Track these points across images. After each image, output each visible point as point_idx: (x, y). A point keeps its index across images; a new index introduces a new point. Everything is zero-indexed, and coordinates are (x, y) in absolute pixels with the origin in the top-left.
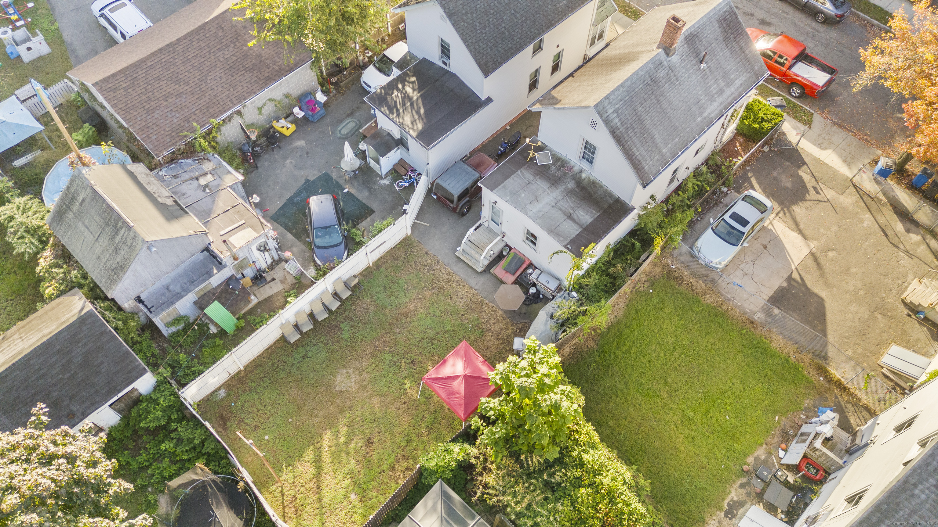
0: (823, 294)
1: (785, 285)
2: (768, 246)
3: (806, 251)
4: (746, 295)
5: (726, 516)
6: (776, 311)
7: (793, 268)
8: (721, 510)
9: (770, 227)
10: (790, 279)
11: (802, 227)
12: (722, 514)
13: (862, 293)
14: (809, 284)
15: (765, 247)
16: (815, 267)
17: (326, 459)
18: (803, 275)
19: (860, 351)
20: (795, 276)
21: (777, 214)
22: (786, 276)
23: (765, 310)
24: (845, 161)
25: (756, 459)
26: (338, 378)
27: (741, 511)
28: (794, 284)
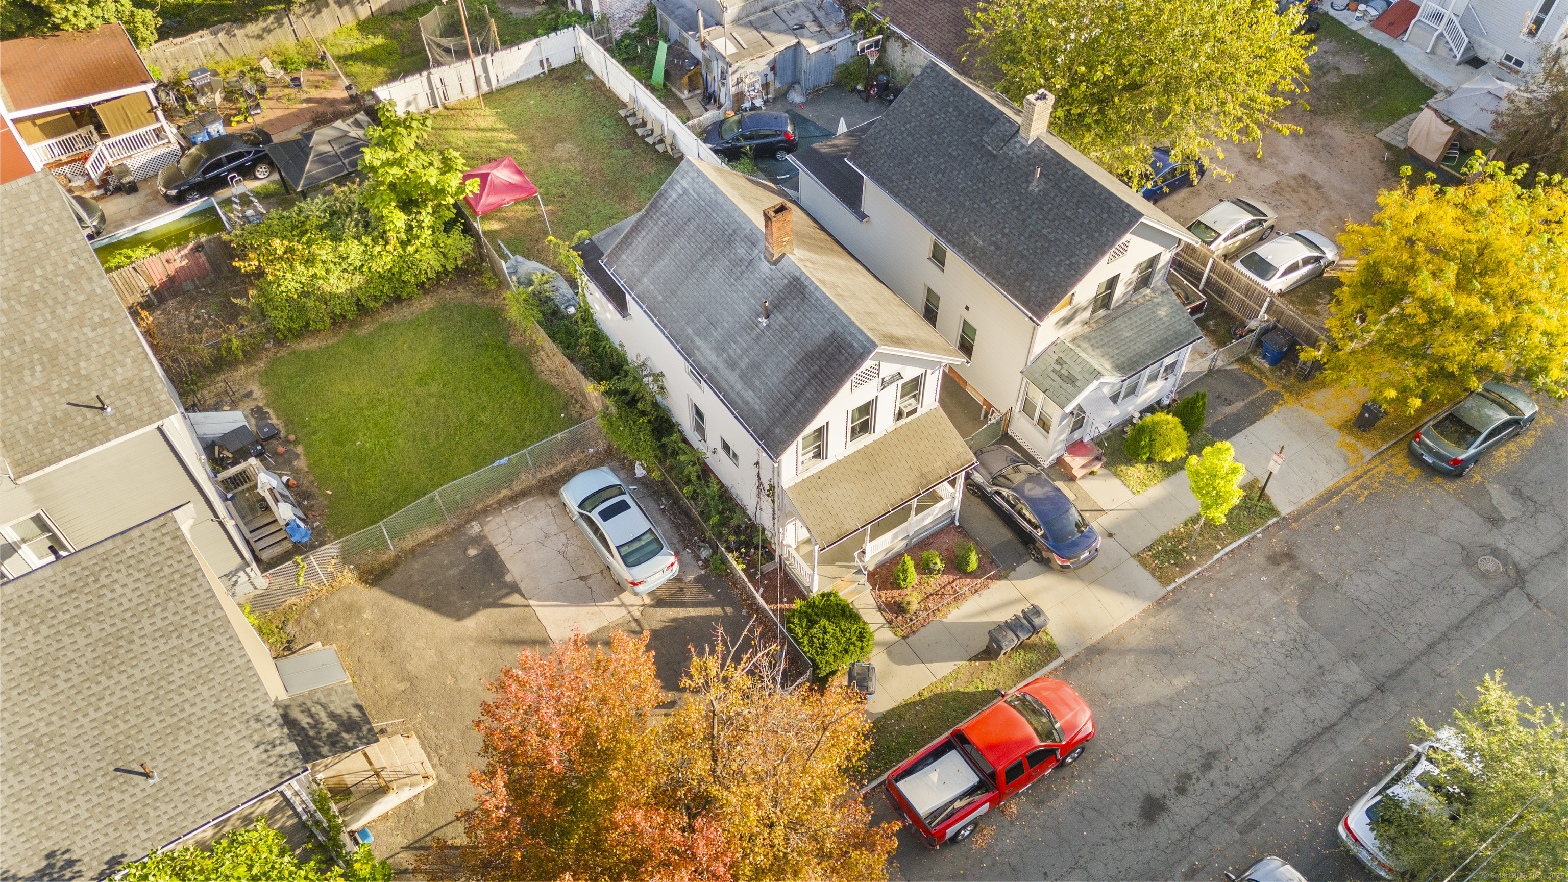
0: (473, 624)
1: (508, 578)
2: (582, 583)
4: (513, 524)
5: (257, 407)
6: (472, 552)
7: (532, 602)
8: (267, 405)
9: (616, 601)
10: (514, 588)
12: (261, 404)
13: (449, 681)
14: (496, 611)
15: (582, 578)
16: (523, 635)
17: (490, 134)
18: (514, 610)
19: (363, 631)
20: (515, 599)
21: (636, 620)
22: (522, 586)
23: (479, 540)
25: (297, 456)
26: (570, 146)
28: (505, 591)
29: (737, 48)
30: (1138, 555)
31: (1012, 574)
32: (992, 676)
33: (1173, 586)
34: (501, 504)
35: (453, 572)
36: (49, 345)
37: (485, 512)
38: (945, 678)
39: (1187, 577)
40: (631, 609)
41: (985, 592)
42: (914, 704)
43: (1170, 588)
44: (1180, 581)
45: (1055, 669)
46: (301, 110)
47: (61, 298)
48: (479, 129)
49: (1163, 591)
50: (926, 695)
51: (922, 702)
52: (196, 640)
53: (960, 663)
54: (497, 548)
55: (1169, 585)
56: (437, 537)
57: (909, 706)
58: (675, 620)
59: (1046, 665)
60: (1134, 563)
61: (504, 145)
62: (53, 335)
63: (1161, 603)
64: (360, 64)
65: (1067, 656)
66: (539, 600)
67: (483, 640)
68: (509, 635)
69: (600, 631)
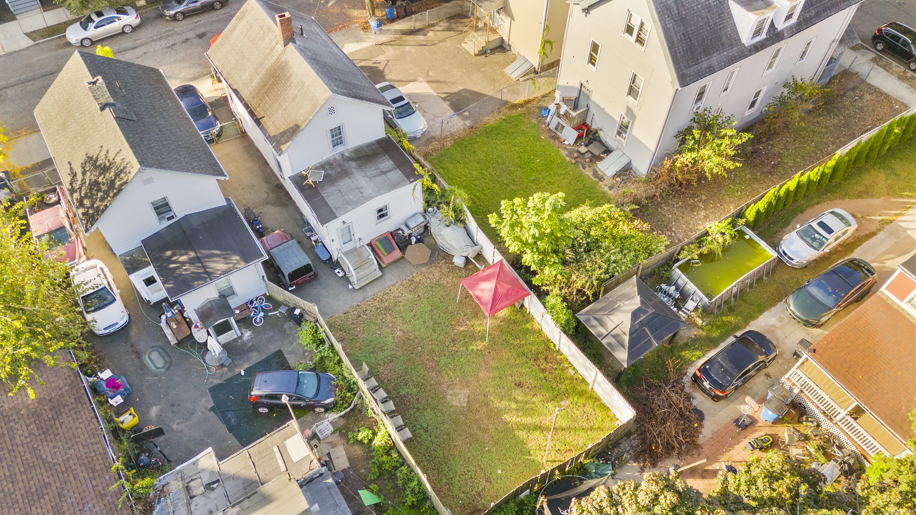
0: (460, 88)
1: (448, 103)
2: (414, 101)
3: (426, 84)
5: (602, 181)
6: (466, 113)
7: (436, 94)
8: (597, 183)
10: (444, 99)
11: (404, 80)
12: (601, 183)
14: (450, 91)
15: (415, 103)
16: (439, 84)
17: (528, 420)
18: (443, 92)
20: (443, 96)
22: (441, 100)
23: (465, 118)
24: (358, 42)
25: (567, 156)
26: (454, 403)
27: (600, 173)
28: (448, 98)
29: (285, 446)
35: (473, 106)
37: (464, 130)
66: (433, 95)
67: (454, 83)
68: (443, 84)
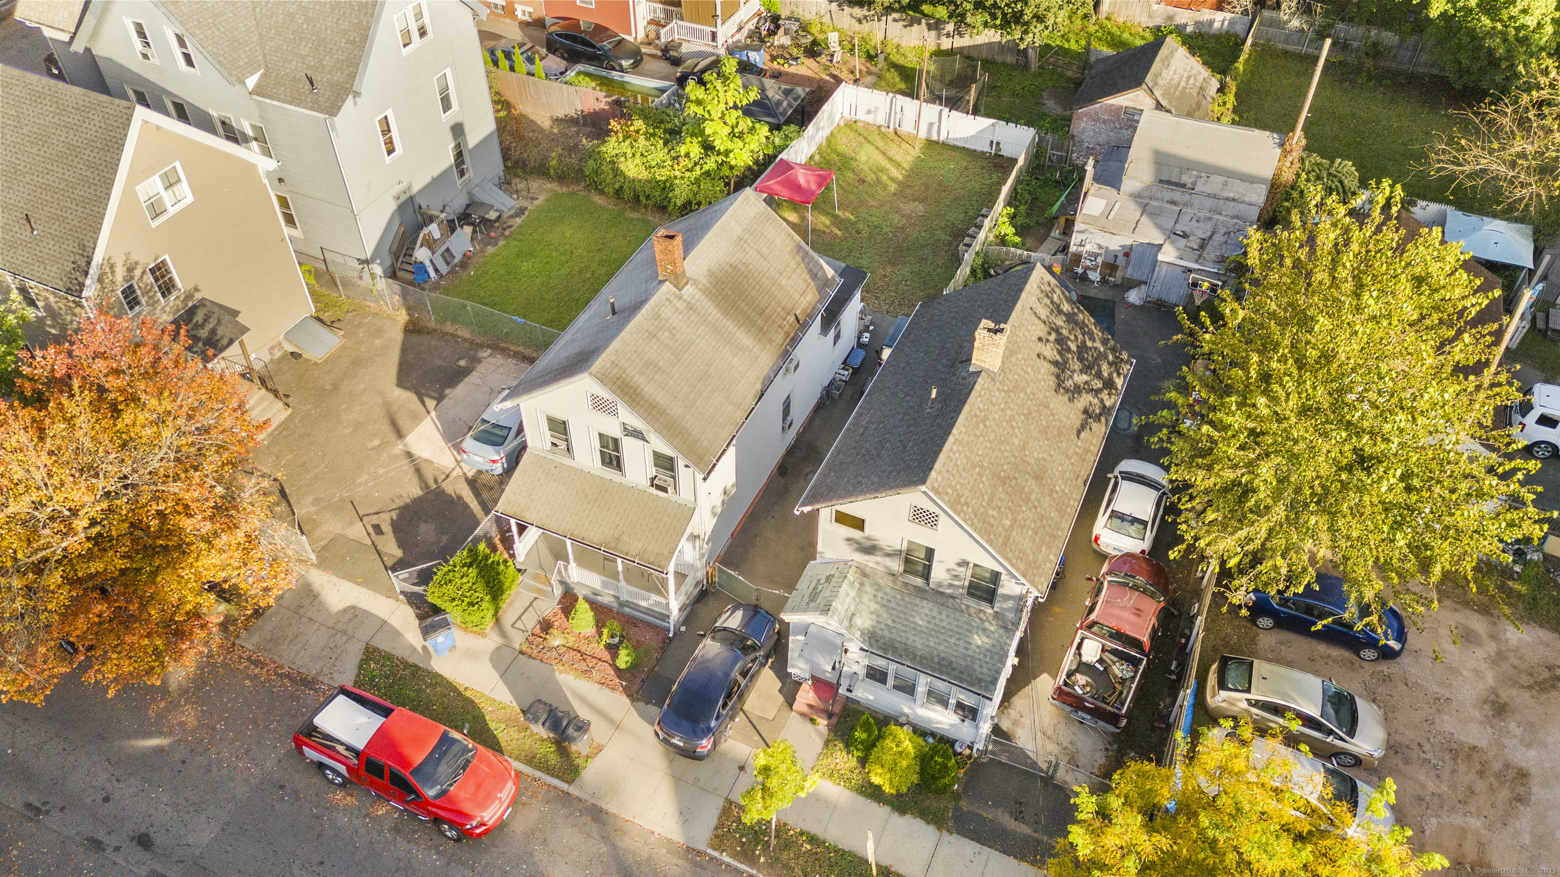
0: (398, 393)
1: (447, 391)
3: (411, 438)
4: (501, 370)
5: (526, 207)
6: (462, 363)
7: (433, 414)
9: (460, 457)
10: (440, 399)
12: (529, 208)
14: (415, 399)
16: (401, 422)
18: (421, 407)
20: (431, 403)
21: (448, 476)
22: (445, 401)
23: (475, 360)
28: (436, 395)
29: (1102, 214)
30: (731, 803)
31: (641, 704)
32: (515, 735)
33: (716, 854)
34: (516, 355)
35: (439, 362)
36: (323, 36)
37: (504, 351)
38: (494, 700)
39: (735, 863)
40: (458, 469)
41: (606, 691)
42: (455, 689)
43: (710, 851)
44: (725, 857)
45: (555, 788)
46: (822, 79)
47: (347, 15)
48: (890, 159)
49: (702, 847)
50: (468, 694)
51: (460, 694)
52: (96, 182)
53: (514, 704)
54: (474, 373)
55: (715, 849)
56: (465, 340)
57: (451, 686)
58: (460, 498)
59: (552, 776)
60: (720, 803)
61: (885, 178)
62: (329, 32)
63: (691, 853)
64: (896, 74)
65: (573, 790)
66: (437, 416)
67: (387, 405)
68: (398, 416)
69: (427, 461)
